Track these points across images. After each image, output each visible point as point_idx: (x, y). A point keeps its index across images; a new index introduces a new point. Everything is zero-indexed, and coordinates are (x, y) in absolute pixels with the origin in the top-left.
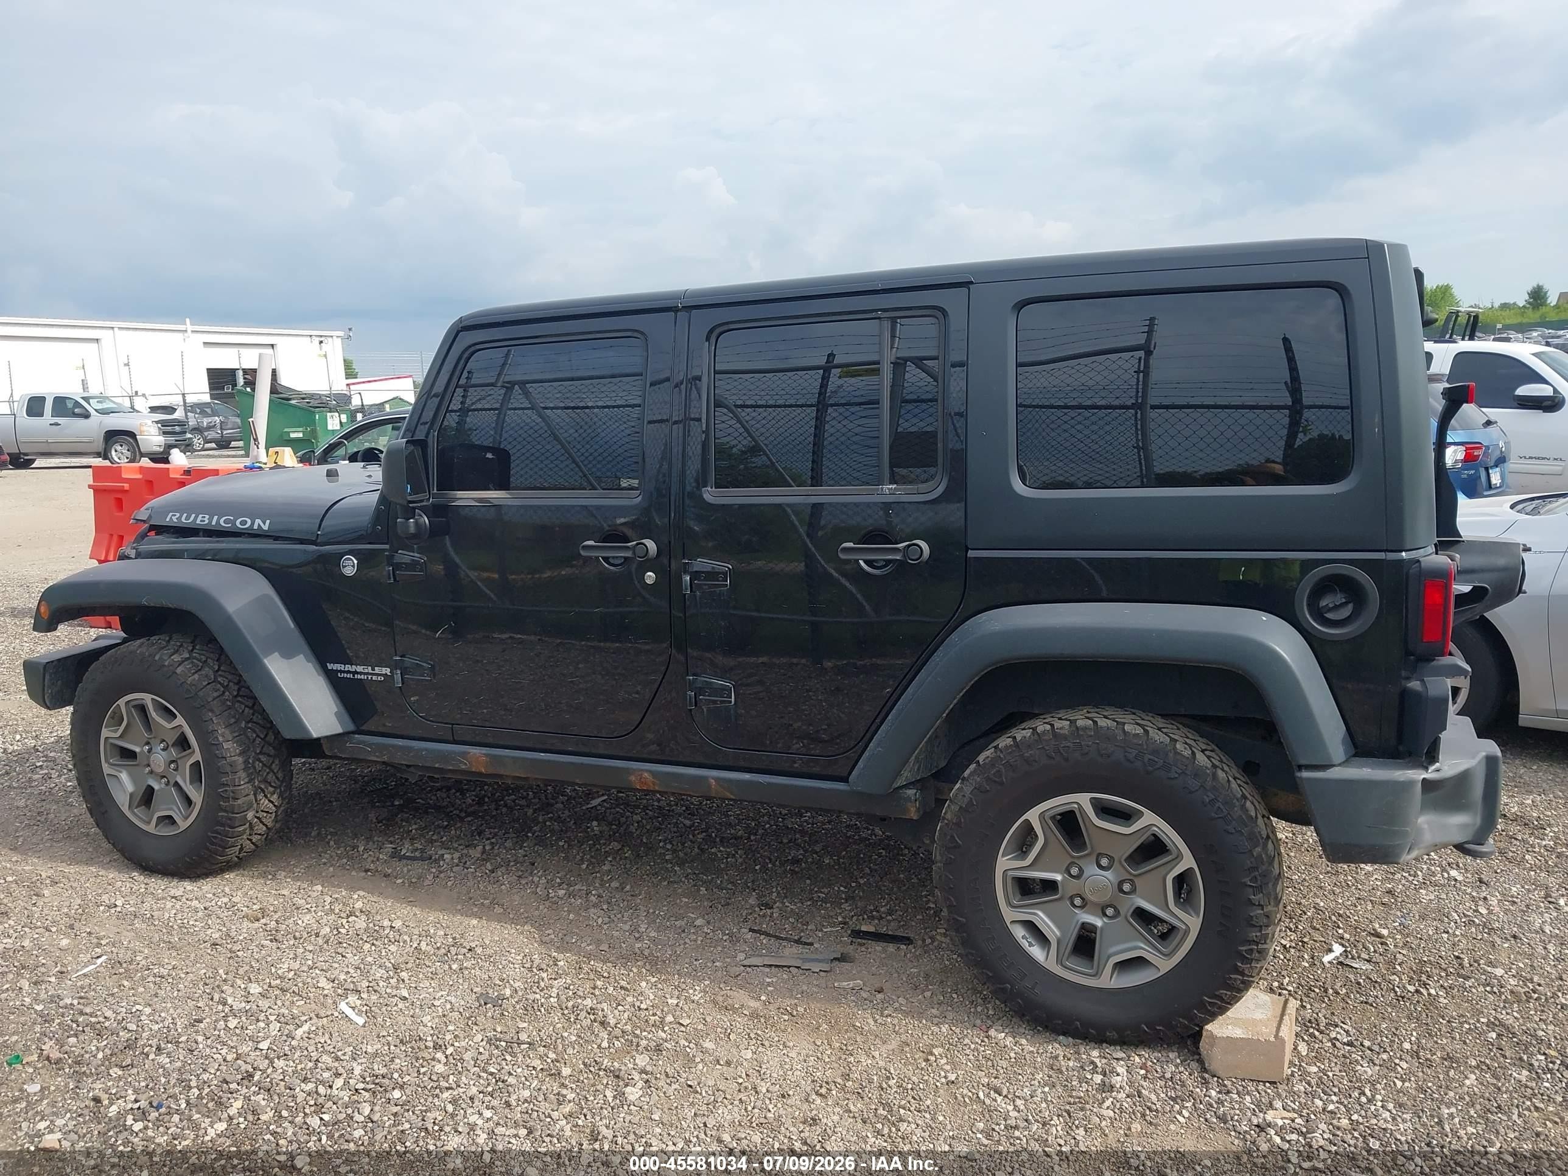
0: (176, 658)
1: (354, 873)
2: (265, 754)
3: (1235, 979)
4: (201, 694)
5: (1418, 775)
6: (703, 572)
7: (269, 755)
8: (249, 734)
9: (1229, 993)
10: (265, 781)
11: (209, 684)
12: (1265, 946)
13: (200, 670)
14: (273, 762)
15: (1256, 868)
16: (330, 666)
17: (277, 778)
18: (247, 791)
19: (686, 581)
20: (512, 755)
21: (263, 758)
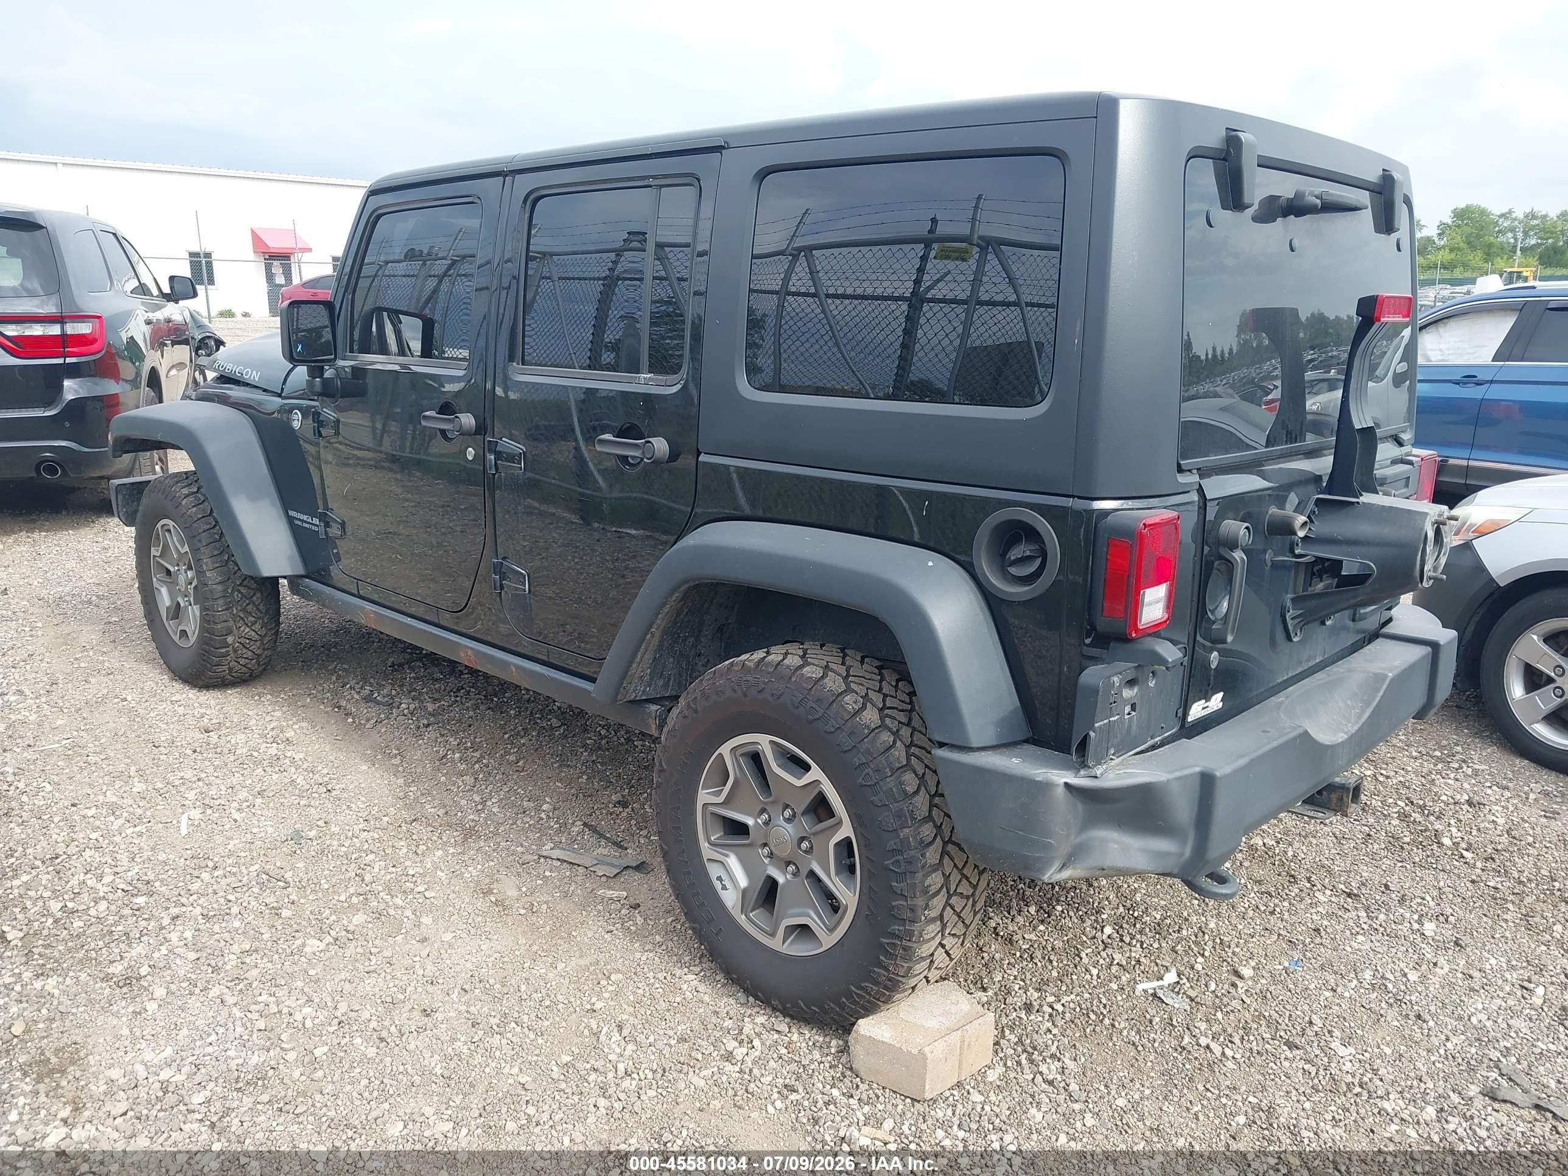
0: (185, 491)
1: (322, 707)
2: (245, 586)
3: (879, 974)
4: (195, 525)
5: (1061, 777)
6: (506, 453)
7: (249, 588)
8: (231, 567)
9: (874, 987)
10: (244, 610)
11: (203, 517)
12: (909, 944)
13: (201, 504)
14: (254, 595)
15: (900, 852)
16: (292, 513)
17: (258, 609)
18: (225, 618)
19: (490, 460)
20: (392, 616)
21: (243, 590)
